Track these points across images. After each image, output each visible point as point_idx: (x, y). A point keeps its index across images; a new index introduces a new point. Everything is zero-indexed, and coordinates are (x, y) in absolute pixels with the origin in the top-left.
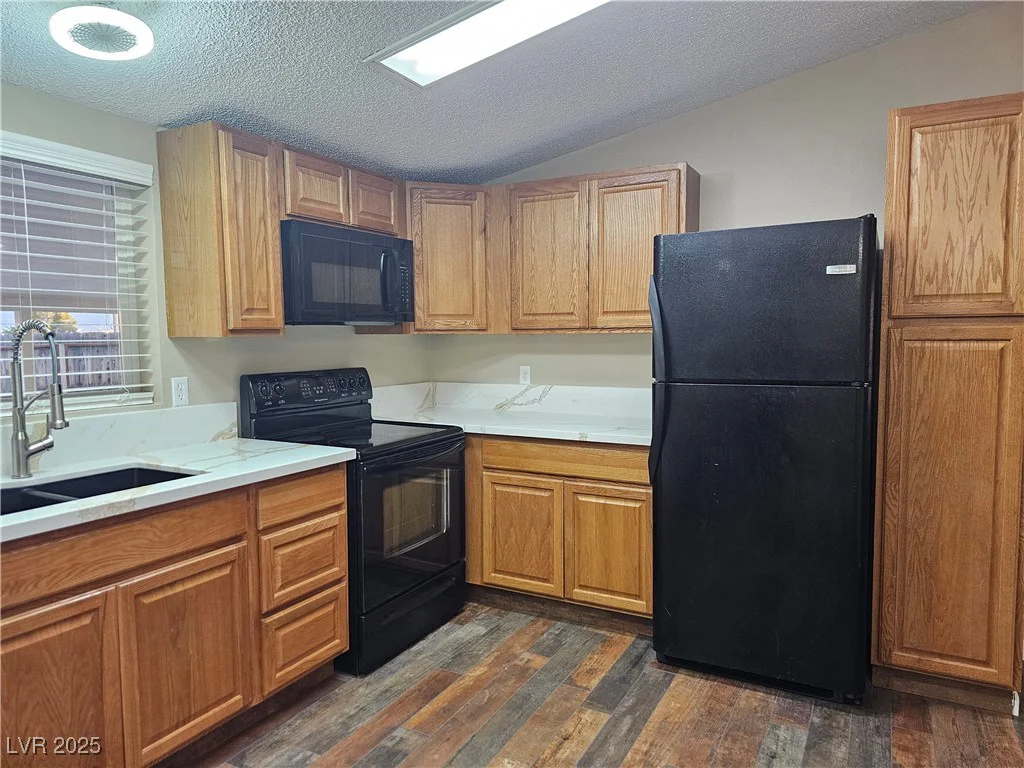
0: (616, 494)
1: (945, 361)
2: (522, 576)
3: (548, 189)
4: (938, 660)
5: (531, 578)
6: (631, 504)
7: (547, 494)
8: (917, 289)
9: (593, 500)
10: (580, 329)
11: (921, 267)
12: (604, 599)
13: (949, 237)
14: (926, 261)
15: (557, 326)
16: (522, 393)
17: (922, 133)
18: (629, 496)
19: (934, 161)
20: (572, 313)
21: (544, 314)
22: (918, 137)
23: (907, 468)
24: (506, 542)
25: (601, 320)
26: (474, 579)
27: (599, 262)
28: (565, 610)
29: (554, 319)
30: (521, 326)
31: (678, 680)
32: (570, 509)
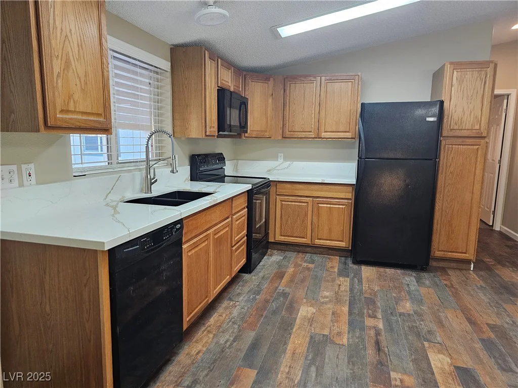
0: (335, 203)
1: (459, 152)
2: (293, 237)
3: (302, 79)
4: (450, 253)
5: (297, 237)
6: (341, 206)
7: (305, 204)
8: (452, 127)
9: (325, 205)
10: (315, 138)
11: (454, 119)
12: (328, 243)
13: (464, 109)
14: (455, 117)
15: (304, 136)
16: (278, 165)
17: (457, 72)
18: (340, 203)
19: (460, 81)
20: (311, 132)
21: (298, 131)
22: (455, 73)
23: (444, 189)
24: (286, 224)
25: (323, 135)
26: (271, 240)
27: (324, 111)
28: (309, 249)
29: (302, 133)
30: (287, 136)
31: (363, 268)
32: (315, 210)
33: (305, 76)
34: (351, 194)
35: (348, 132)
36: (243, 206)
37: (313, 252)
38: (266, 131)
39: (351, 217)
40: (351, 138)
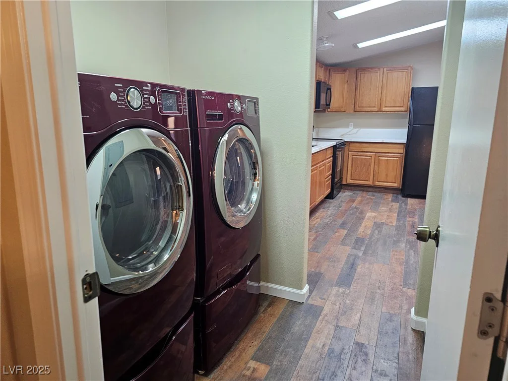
0: (391, 156)
2: (360, 180)
3: (370, 70)
6: (395, 159)
7: (370, 157)
9: (384, 158)
10: (377, 111)
12: (385, 184)
15: (369, 110)
16: (350, 131)
18: (395, 156)
20: (375, 107)
21: (365, 107)
24: (355, 171)
25: (384, 109)
26: (344, 183)
27: (385, 91)
28: (370, 189)
29: (369, 108)
30: (357, 110)
31: (409, 199)
32: (377, 161)
33: (372, 68)
34: (402, 150)
35: (402, 107)
36: (330, 156)
37: (373, 191)
38: (342, 107)
39: (402, 166)
40: (405, 111)
